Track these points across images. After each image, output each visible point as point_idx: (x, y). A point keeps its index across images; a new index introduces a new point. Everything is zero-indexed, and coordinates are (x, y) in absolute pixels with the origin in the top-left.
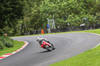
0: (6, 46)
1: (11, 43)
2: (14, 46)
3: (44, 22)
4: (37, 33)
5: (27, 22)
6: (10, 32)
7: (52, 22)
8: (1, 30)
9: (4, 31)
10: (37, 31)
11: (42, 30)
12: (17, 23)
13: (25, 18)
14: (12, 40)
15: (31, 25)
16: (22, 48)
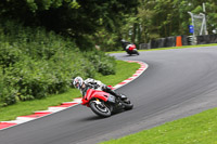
0: (100, 71)
1: (110, 65)
2: (118, 72)
3: (182, 20)
4: (167, 44)
5: (145, 21)
6: (109, 42)
7: (201, 20)
8: (90, 37)
9: (96, 39)
10: (167, 41)
11: (179, 38)
12: (125, 23)
13: (142, 12)
14: (113, 59)
15: (154, 28)
16: (134, 78)
